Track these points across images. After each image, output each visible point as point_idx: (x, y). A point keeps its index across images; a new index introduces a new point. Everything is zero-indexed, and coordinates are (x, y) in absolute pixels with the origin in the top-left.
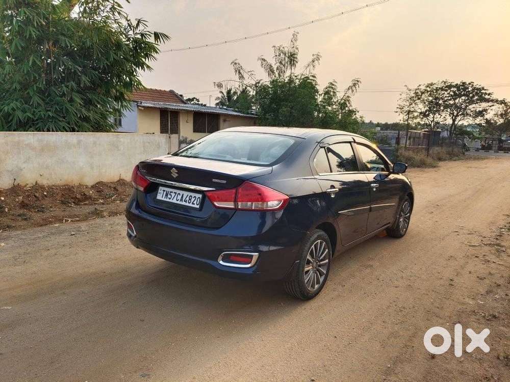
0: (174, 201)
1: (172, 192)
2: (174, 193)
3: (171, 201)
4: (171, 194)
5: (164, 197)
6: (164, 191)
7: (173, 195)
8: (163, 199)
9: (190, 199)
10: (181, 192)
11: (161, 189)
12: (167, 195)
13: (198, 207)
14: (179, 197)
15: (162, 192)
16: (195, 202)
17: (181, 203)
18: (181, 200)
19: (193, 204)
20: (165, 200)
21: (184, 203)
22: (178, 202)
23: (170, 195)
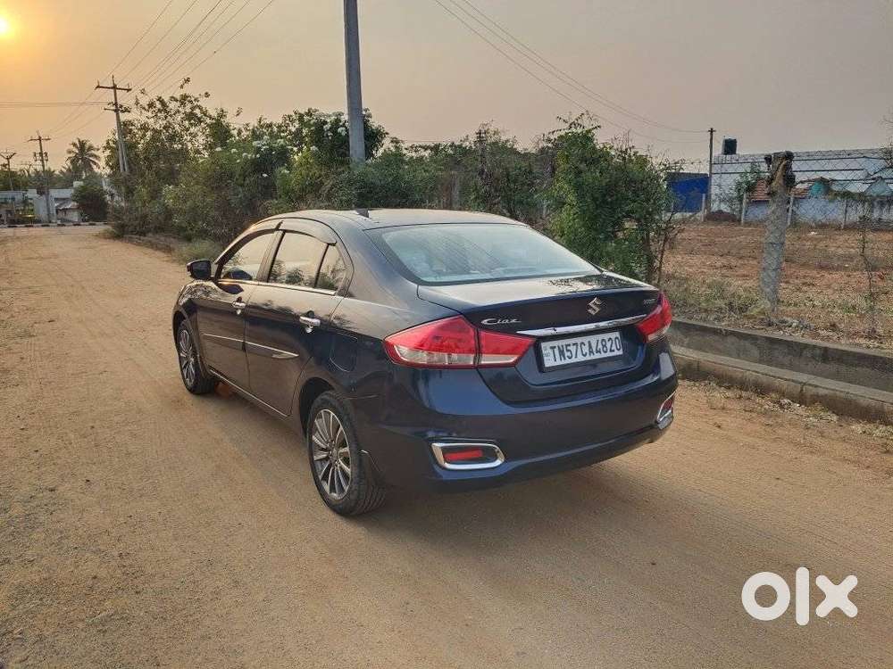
0: (581, 358)
1: (569, 345)
2: (574, 344)
3: (574, 360)
4: (569, 348)
5: (558, 359)
6: (553, 348)
7: (573, 348)
8: (559, 363)
9: (604, 346)
10: (585, 339)
11: (545, 346)
12: (562, 353)
13: (621, 352)
14: (586, 349)
15: (550, 351)
16: (614, 348)
17: (593, 357)
18: (591, 352)
19: (611, 351)
20: (563, 362)
21: (597, 356)
22: (588, 358)
23: (568, 351)
